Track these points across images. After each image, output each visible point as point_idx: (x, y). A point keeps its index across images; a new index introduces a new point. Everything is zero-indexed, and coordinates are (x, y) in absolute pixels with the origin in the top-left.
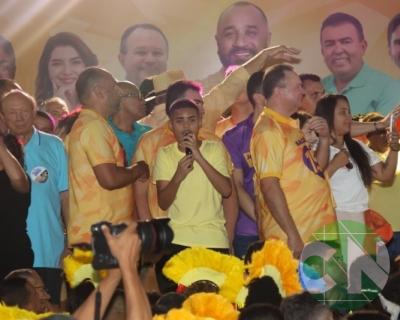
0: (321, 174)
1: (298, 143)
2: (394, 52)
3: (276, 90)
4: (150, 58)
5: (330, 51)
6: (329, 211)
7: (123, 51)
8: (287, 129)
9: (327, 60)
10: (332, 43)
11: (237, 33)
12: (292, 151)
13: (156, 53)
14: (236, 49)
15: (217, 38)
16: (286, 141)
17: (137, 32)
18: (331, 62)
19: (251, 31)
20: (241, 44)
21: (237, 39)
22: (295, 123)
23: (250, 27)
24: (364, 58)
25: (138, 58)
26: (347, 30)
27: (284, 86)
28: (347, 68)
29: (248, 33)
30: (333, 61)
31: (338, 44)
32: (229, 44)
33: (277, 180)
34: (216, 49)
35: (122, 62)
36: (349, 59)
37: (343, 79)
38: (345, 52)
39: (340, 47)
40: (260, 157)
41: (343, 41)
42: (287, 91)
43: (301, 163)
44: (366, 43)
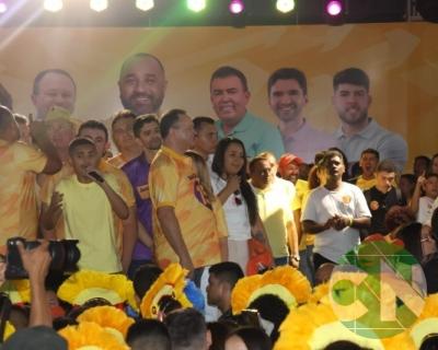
0: (209, 206)
1: (191, 178)
2: (273, 102)
3: (171, 131)
4: (59, 99)
5: (218, 99)
6: (215, 239)
7: (36, 92)
8: (181, 165)
9: (215, 107)
10: (220, 92)
11: (138, 81)
12: (185, 185)
13: (65, 95)
14: (137, 94)
15: (120, 83)
16: (180, 175)
17: (47, 76)
18: (219, 108)
19: (150, 79)
20: (141, 90)
21: (137, 85)
22: (188, 161)
23: (149, 75)
24: (247, 107)
25: (48, 99)
26: (233, 82)
27: (177, 128)
28: (232, 114)
29: (147, 80)
30: (221, 108)
31: (225, 93)
32: (130, 90)
33: (171, 209)
34: (119, 93)
35: (35, 102)
36: (234, 107)
37: (230, 124)
38: (231, 101)
39: (227, 96)
40: (157, 188)
41: (230, 91)
42: (181, 132)
43: (193, 195)
44: (249, 94)
